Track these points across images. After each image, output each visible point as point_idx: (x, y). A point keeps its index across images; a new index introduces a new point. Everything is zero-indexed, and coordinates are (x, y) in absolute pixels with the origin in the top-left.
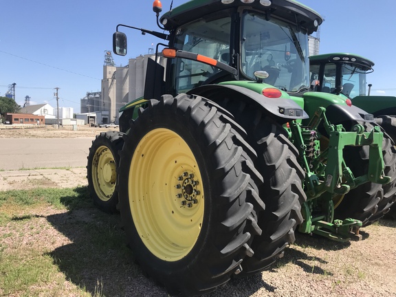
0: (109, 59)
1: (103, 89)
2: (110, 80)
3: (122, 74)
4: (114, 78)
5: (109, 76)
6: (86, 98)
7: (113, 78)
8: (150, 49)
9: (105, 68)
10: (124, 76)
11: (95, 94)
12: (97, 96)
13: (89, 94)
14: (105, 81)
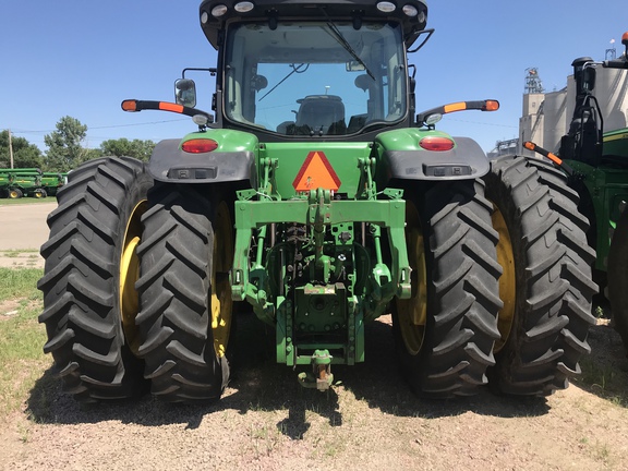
0: (533, 83)
1: (522, 133)
2: (534, 118)
3: (554, 104)
4: (542, 113)
5: (533, 111)
6: (496, 151)
7: (540, 113)
8: (607, 51)
9: (526, 98)
10: (558, 107)
11: (509, 143)
12: (513, 145)
13: (499, 144)
14: (525, 119)
